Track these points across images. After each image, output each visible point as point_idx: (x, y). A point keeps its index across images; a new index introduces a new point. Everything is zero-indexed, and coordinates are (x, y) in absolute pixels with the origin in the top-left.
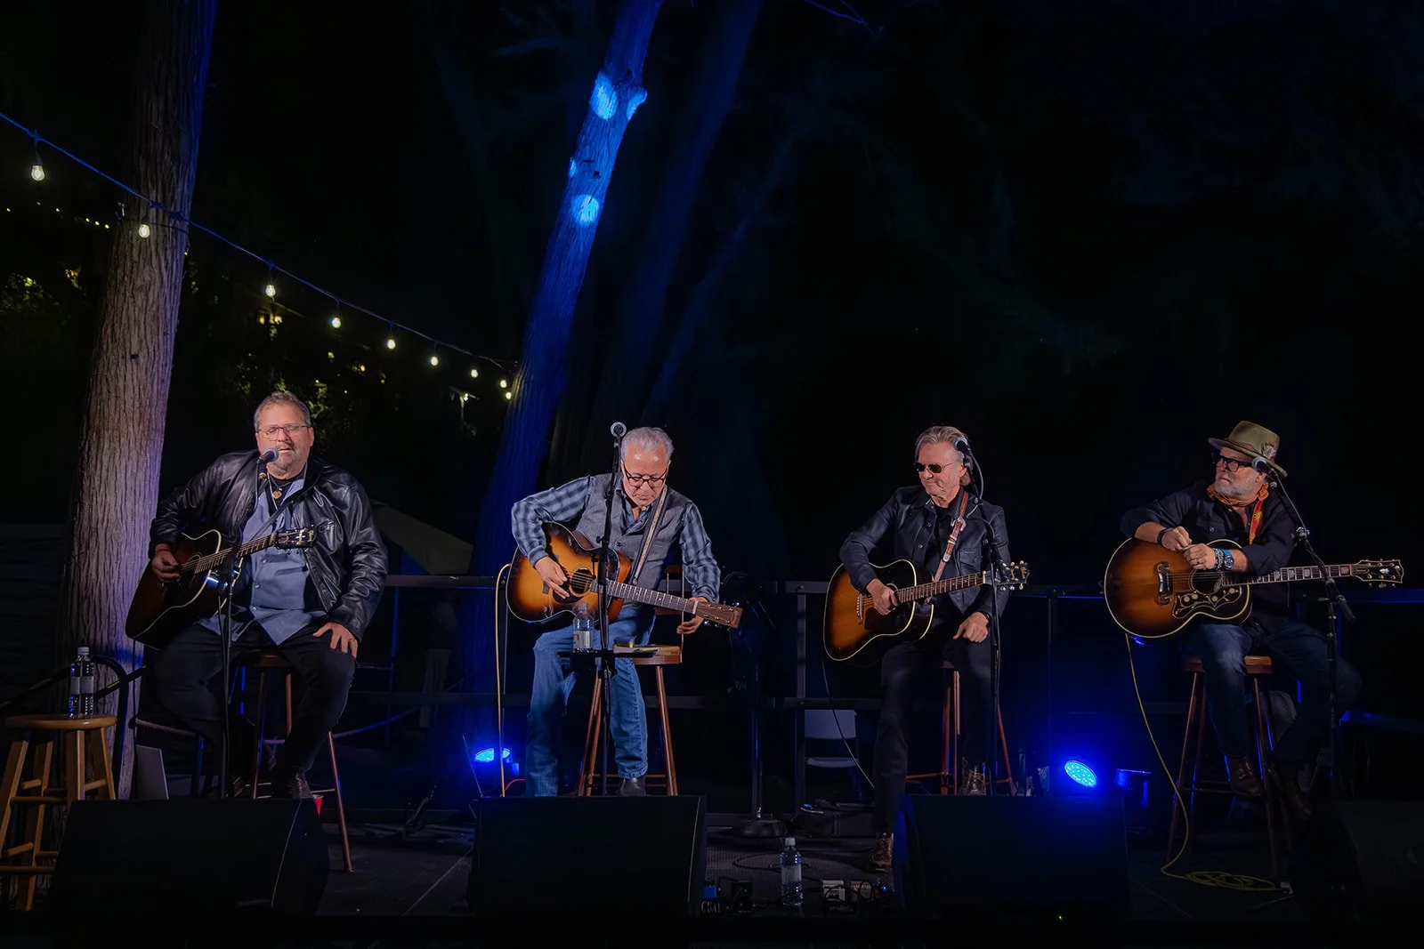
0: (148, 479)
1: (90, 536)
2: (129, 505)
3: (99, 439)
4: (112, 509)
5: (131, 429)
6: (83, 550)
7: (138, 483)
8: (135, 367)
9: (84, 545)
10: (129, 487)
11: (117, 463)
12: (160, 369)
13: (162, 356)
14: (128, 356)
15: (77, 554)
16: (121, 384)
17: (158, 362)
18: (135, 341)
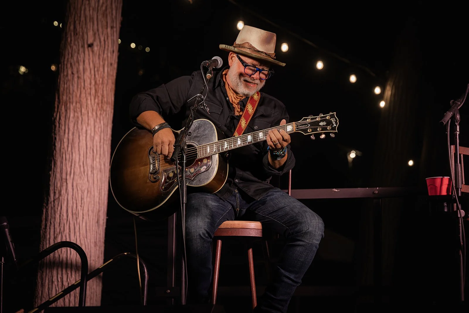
0: (102, 141)
1: (61, 186)
2: (89, 161)
3: (66, 111)
4: (77, 165)
5: (89, 102)
6: (57, 196)
7: (95, 143)
8: (91, 53)
9: (57, 192)
10: (89, 146)
11: (80, 127)
12: (109, 54)
13: (110, 45)
14: (86, 46)
15: (52, 199)
16: (81, 68)
17: (108, 49)
18: (91, 33)
